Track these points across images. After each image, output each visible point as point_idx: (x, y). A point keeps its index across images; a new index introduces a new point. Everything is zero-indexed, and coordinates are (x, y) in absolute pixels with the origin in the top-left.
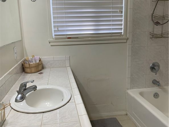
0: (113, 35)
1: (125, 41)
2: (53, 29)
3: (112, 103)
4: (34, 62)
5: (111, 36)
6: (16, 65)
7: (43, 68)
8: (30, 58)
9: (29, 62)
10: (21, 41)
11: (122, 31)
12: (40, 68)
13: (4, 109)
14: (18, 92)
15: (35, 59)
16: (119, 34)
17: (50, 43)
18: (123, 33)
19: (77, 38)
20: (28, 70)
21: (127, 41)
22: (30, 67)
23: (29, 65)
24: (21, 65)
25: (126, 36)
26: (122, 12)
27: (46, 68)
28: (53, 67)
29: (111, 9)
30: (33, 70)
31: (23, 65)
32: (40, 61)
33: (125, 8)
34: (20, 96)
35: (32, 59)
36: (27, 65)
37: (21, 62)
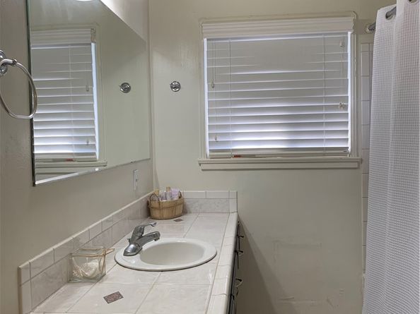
0: (327, 152)
1: (355, 165)
2: (207, 140)
3: (328, 300)
4: (169, 199)
5: (324, 155)
6: (136, 201)
7: (185, 212)
8: (162, 192)
9: (160, 199)
10: (149, 161)
11: (349, 145)
12: (179, 210)
13: (104, 255)
14: (129, 241)
15: (171, 193)
16: (342, 151)
17: (200, 164)
18: (349, 149)
19: (253, 156)
20: (156, 213)
21: (359, 165)
22: (160, 209)
23: (159, 203)
24: (145, 203)
25: (358, 156)
26: (345, 107)
27: (190, 213)
28: (204, 212)
29: (322, 103)
30: (166, 213)
31: (148, 204)
32: (180, 198)
33: (354, 99)
34: (132, 246)
35: (166, 194)
36: (154, 204)
37: (145, 198)
